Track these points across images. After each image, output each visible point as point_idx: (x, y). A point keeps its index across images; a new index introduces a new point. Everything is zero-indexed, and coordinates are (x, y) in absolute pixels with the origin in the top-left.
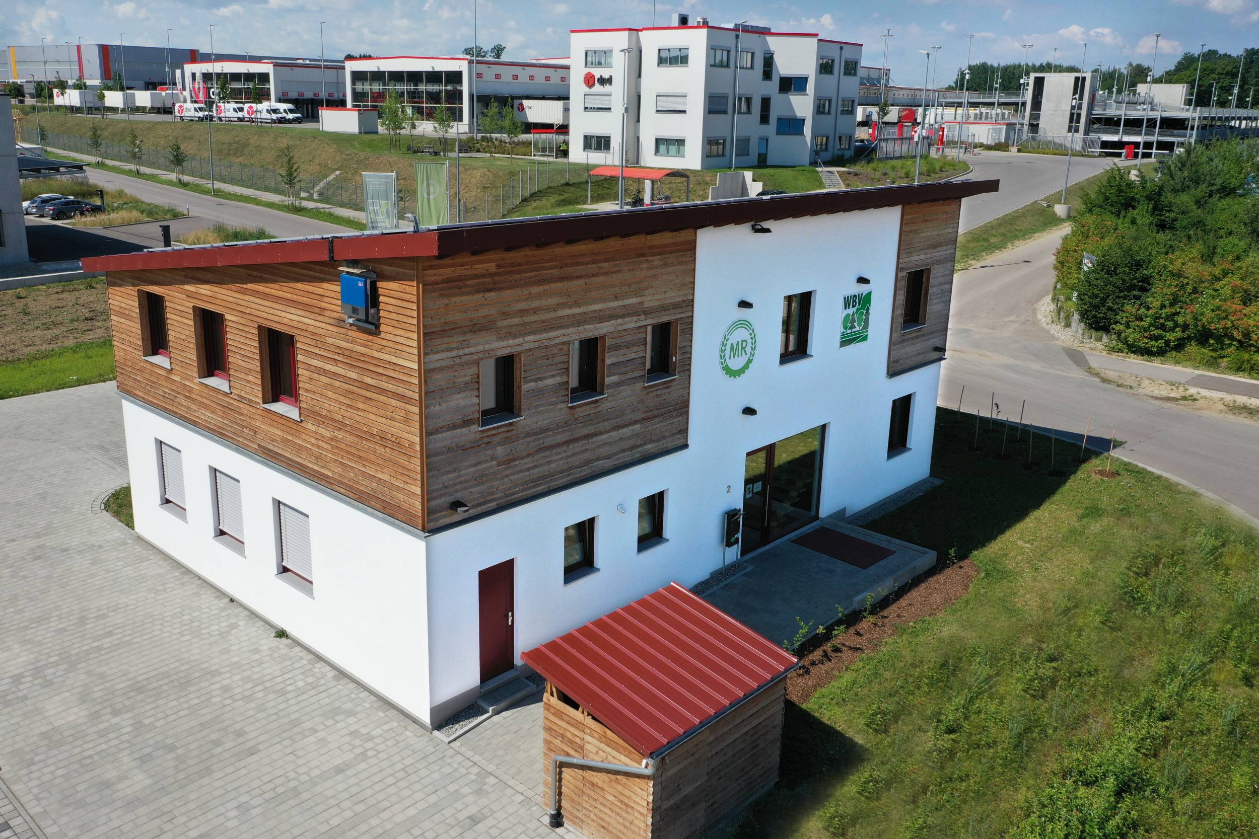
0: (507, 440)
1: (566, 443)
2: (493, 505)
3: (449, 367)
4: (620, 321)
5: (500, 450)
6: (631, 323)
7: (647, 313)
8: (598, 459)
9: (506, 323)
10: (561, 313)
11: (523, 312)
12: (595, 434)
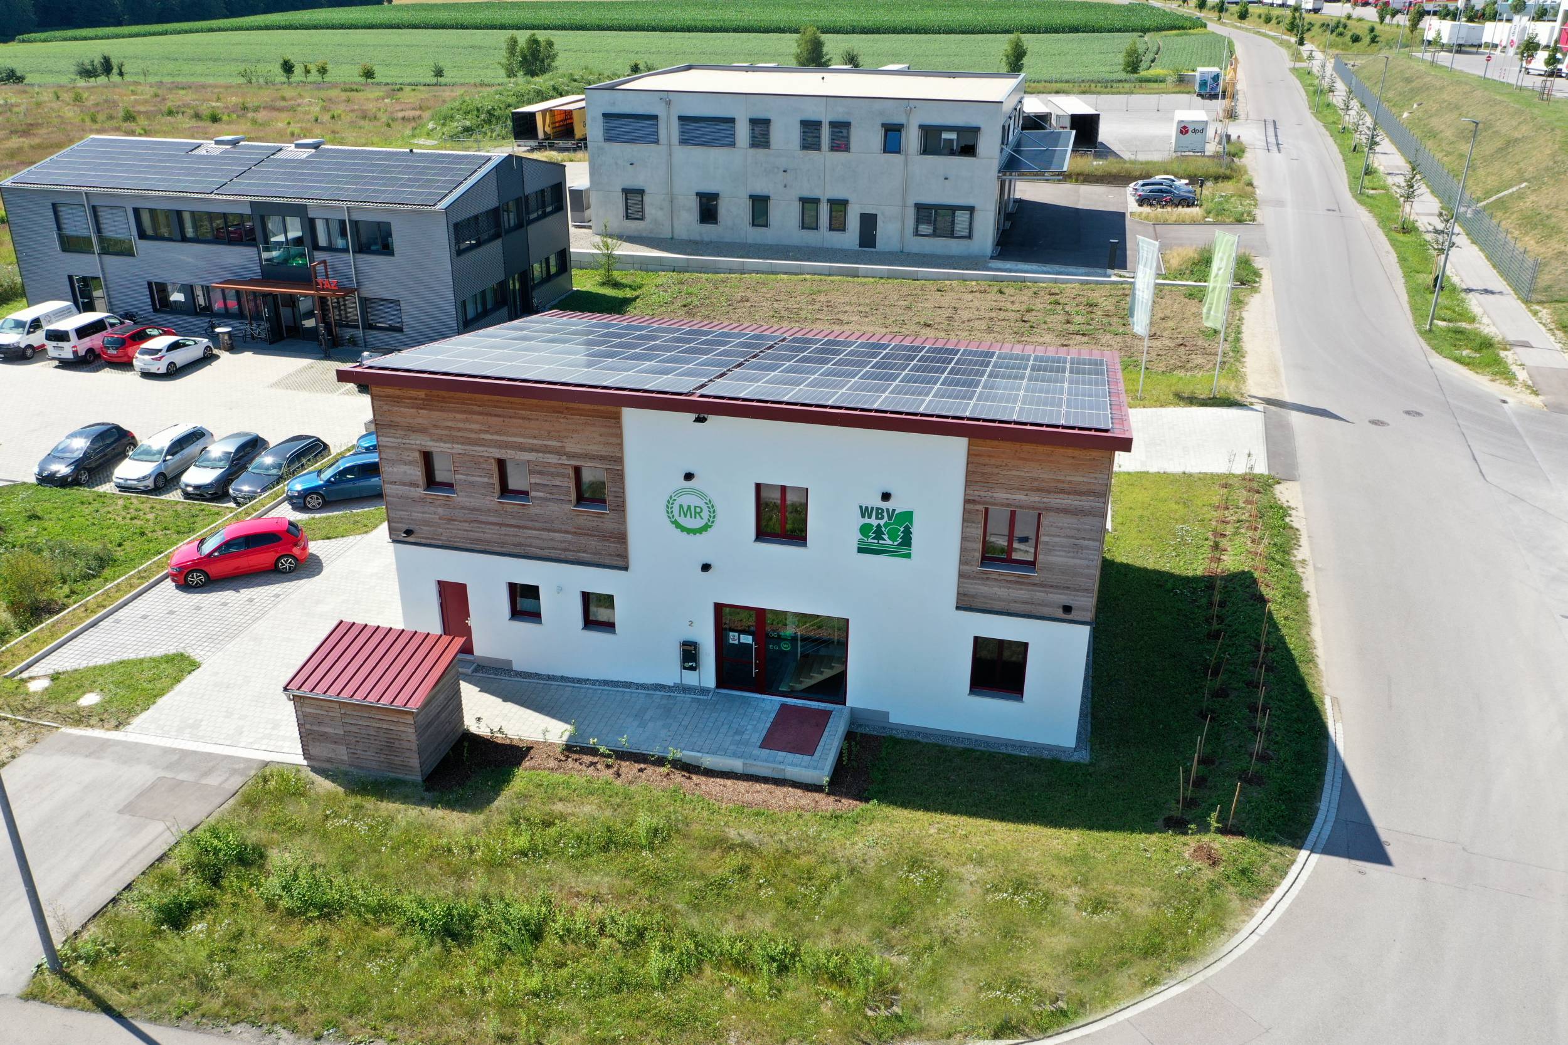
0: (445, 506)
1: (501, 525)
2: (440, 543)
3: (396, 448)
4: (541, 455)
5: (440, 510)
6: (552, 459)
7: (570, 456)
8: (530, 546)
9: (437, 431)
10: (483, 436)
11: (451, 428)
12: (526, 528)
